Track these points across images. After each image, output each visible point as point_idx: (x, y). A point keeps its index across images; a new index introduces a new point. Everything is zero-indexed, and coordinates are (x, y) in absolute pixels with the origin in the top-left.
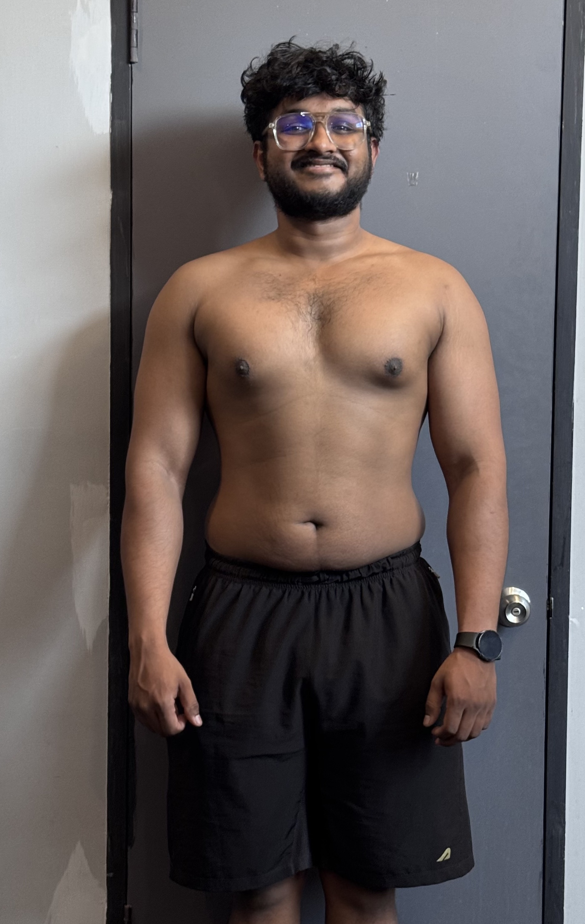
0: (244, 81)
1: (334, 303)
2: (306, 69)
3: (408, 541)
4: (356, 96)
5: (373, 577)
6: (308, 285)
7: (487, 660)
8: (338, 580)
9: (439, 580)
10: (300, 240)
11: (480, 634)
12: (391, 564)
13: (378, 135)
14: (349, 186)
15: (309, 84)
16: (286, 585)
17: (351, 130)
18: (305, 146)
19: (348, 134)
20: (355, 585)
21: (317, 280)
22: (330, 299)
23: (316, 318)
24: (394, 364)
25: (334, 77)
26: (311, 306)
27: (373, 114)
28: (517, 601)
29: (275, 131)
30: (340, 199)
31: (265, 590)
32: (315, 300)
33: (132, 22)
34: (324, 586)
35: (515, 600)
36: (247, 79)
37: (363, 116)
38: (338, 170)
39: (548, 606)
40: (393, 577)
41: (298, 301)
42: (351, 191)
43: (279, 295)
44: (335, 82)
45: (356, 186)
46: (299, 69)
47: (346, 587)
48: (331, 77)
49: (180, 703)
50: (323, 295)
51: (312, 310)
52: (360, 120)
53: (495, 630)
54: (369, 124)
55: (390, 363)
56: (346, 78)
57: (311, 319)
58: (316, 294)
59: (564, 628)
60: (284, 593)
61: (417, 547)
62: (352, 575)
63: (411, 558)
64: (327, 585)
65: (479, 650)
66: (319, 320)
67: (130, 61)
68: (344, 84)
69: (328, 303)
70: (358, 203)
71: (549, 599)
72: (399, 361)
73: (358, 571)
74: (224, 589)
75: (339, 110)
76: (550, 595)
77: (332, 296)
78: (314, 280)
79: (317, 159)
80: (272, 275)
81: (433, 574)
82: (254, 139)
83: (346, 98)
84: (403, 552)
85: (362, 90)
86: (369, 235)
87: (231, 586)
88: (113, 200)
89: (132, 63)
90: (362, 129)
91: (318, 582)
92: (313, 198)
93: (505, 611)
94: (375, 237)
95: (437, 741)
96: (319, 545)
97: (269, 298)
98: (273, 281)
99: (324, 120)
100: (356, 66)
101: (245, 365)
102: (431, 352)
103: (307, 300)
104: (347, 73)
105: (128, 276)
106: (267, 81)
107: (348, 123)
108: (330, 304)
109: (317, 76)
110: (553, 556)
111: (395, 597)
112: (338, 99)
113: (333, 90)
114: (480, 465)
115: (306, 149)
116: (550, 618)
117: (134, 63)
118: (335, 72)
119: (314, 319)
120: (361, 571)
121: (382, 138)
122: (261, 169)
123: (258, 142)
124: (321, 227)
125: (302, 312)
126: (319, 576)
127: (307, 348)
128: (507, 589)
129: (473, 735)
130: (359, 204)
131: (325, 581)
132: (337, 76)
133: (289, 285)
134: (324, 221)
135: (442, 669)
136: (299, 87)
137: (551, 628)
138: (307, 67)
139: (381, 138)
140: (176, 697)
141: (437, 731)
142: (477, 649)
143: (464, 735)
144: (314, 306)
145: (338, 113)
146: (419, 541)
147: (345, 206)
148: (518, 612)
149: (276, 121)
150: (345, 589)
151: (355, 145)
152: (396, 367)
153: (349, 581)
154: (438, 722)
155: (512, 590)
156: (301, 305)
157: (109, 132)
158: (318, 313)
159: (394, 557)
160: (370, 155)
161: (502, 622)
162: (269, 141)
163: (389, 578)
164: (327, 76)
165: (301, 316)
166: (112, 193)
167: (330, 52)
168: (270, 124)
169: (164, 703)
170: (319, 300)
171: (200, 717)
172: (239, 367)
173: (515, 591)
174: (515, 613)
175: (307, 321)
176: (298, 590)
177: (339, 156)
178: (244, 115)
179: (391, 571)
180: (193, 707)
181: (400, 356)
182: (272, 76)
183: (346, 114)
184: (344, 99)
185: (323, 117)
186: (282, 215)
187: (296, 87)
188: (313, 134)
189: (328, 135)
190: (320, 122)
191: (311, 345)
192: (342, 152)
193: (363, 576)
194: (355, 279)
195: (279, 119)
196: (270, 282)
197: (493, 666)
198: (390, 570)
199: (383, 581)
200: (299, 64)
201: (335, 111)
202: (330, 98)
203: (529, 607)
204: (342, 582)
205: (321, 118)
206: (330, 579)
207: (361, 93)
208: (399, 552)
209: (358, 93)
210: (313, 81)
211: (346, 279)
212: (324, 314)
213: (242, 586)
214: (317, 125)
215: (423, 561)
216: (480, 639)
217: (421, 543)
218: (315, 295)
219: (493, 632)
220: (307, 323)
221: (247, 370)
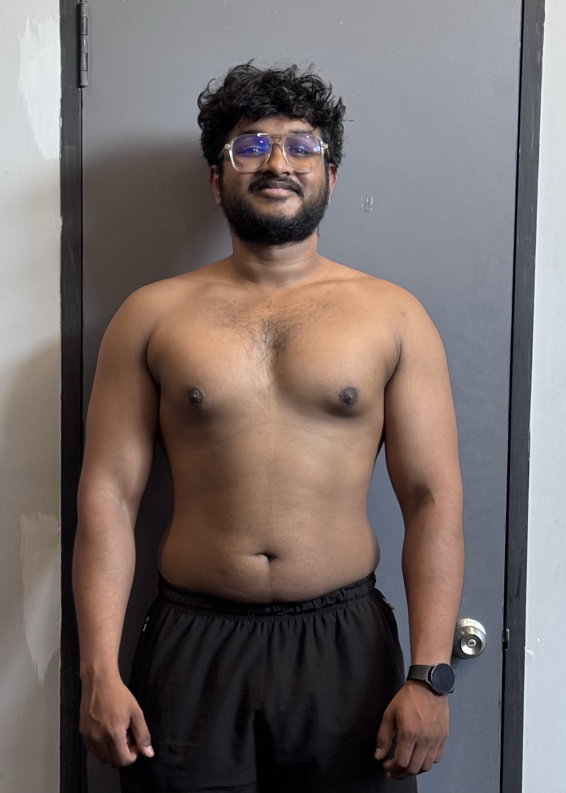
0: (201, 103)
1: (289, 330)
2: (264, 90)
3: (363, 572)
4: (313, 118)
5: (326, 609)
6: (263, 312)
7: (439, 693)
8: (291, 612)
9: (394, 611)
10: (255, 265)
11: (433, 667)
12: (345, 595)
13: (336, 161)
14: (305, 210)
15: (266, 104)
16: (239, 617)
17: (308, 153)
18: (261, 168)
19: (306, 157)
20: (308, 617)
21: (271, 306)
22: (285, 326)
23: (271, 346)
24: (349, 394)
25: (291, 97)
26: (265, 333)
27: (331, 138)
28: (472, 632)
29: (231, 153)
30: (295, 224)
31: (217, 622)
32: (270, 327)
33: (82, 45)
34: (277, 617)
35: (471, 631)
36: (203, 100)
37: (321, 138)
38: (294, 193)
39: (504, 637)
40: (347, 608)
41: (252, 329)
42: (307, 215)
43: (234, 321)
44: (292, 103)
45: (312, 210)
46: (256, 89)
47: (299, 619)
48: (288, 97)
49: (131, 733)
50: (278, 322)
51: (266, 338)
52: (318, 143)
53: (449, 664)
54: (326, 146)
55: (345, 392)
56: (303, 100)
57: (265, 347)
58: (271, 321)
59: (519, 660)
60: (237, 624)
61: (372, 578)
62: (305, 607)
63: (365, 589)
64: (280, 617)
65: (431, 683)
66: (274, 348)
67: (80, 85)
68: (302, 106)
69: (284, 331)
70: (314, 228)
71: (505, 631)
72: (354, 390)
73: (311, 602)
74: (176, 620)
75: (296, 132)
76: (506, 627)
77: (287, 323)
78: (269, 307)
79: (273, 182)
80: (226, 301)
81: (387, 604)
82: (210, 164)
83: (303, 119)
84: (357, 583)
85: (320, 112)
86: (326, 261)
87: (183, 618)
88: (63, 226)
89: (81, 87)
90: (320, 152)
91: (271, 614)
92: (268, 222)
93: (460, 643)
94: (333, 263)
95: (389, 774)
96: (272, 578)
97: (223, 324)
98: (227, 307)
99: (281, 141)
100: (314, 88)
101: (198, 393)
102: (388, 381)
103: (262, 327)
104: (305, 94)
105: (79, 304)
106: (223, 101)
107: (305, 146)
108: (285, 332)
109: (274, 96)
110: (508, 587)
111: (348, 628)
112: (295, 121)
113: (291, 111)
114: (436, 495)
115: (262, 171)
116: (506, 650)
117: (84, 87)
118: (292, 92)
119: (268, 348)
120: (314, 603)
121: (340, 165)
122: (217, 194)
123: (214, 167)
124: (277, 251)
125: (256, 340)
126: (272, 609)
127: (261, 377)
128: (462, 620)
129: (425, 769)
130: (316, 230)
131: (277, 612)
132: (294, 97)
133: (244, 311)
134: (280, 246)
135: (394, 701)
136: (256, 108)
137: (506, 659)
138: (266, 88)
139: (338, 165)
140: (127, 727)
141: (388, 764)
142: (429, 683)
143: (415, 769)
144: (269, 334)
145: (295, 134)
146: (374, 572)
147: (301, 231)
148: (473, 643)
149: (232, 143)
150: (298, 621)
151: (311, 168)
152: (351, 397)
153: (301, 613)
154: (389, 756)
155: (467, 621)
156: (256, 332)
157: (59, 158)
158: (272, 341)
159: (348, 588)
160: (328, 180)
161: (457, 654)
162: (225, 163)
163: (343, 610)
164: (284, 96)
165: (255, 344)
166: (62, 219)
167: (288, 72)
168: (226, 145)
169: (116, 734)
170: (273, 328)
171: (152, 748)
172: (193, 396)
173: (470, 622)
174: (470, 644)
175: (262, 349)
176: (251, 622)
177: (294, 178)
178: (200, 138)
179: (345, 602)
180: (145, 738)
181: (355, 385)
182: (228, 97)
183: (302, 136)
184: (301, 121)
185: (280, 139)
186: (237, 239)
187: (253, 107)
188: (269, 155)
189: (285, 156)
190: (277, 144)
191: (265, 374)
192: (297, 174)
193: (316, 607)
194: (311, 306)
195: (235, 140)
196: (224, 308)
197: (446, 698)
198: (343, 601)
199: (336, 612)
200: (256, 83)
201: (292, 133)
202: (287, 119)
203: (484, 639)
204: (295, 613)
205: (277, 140)
206: (283, 610)
207: (318, 115)
208: (353, 583)
209: (316, 115)
210: (270, 101)
211: (302, 306)
212: (278, 342)
213: (195, 617)
214: (274, 146)
215: (377, 591)
216: (432, 672)
217: (375, 573)
218: (270, 323)
219: (446, 665)
220: (262, 351)
221: (200, 399)
